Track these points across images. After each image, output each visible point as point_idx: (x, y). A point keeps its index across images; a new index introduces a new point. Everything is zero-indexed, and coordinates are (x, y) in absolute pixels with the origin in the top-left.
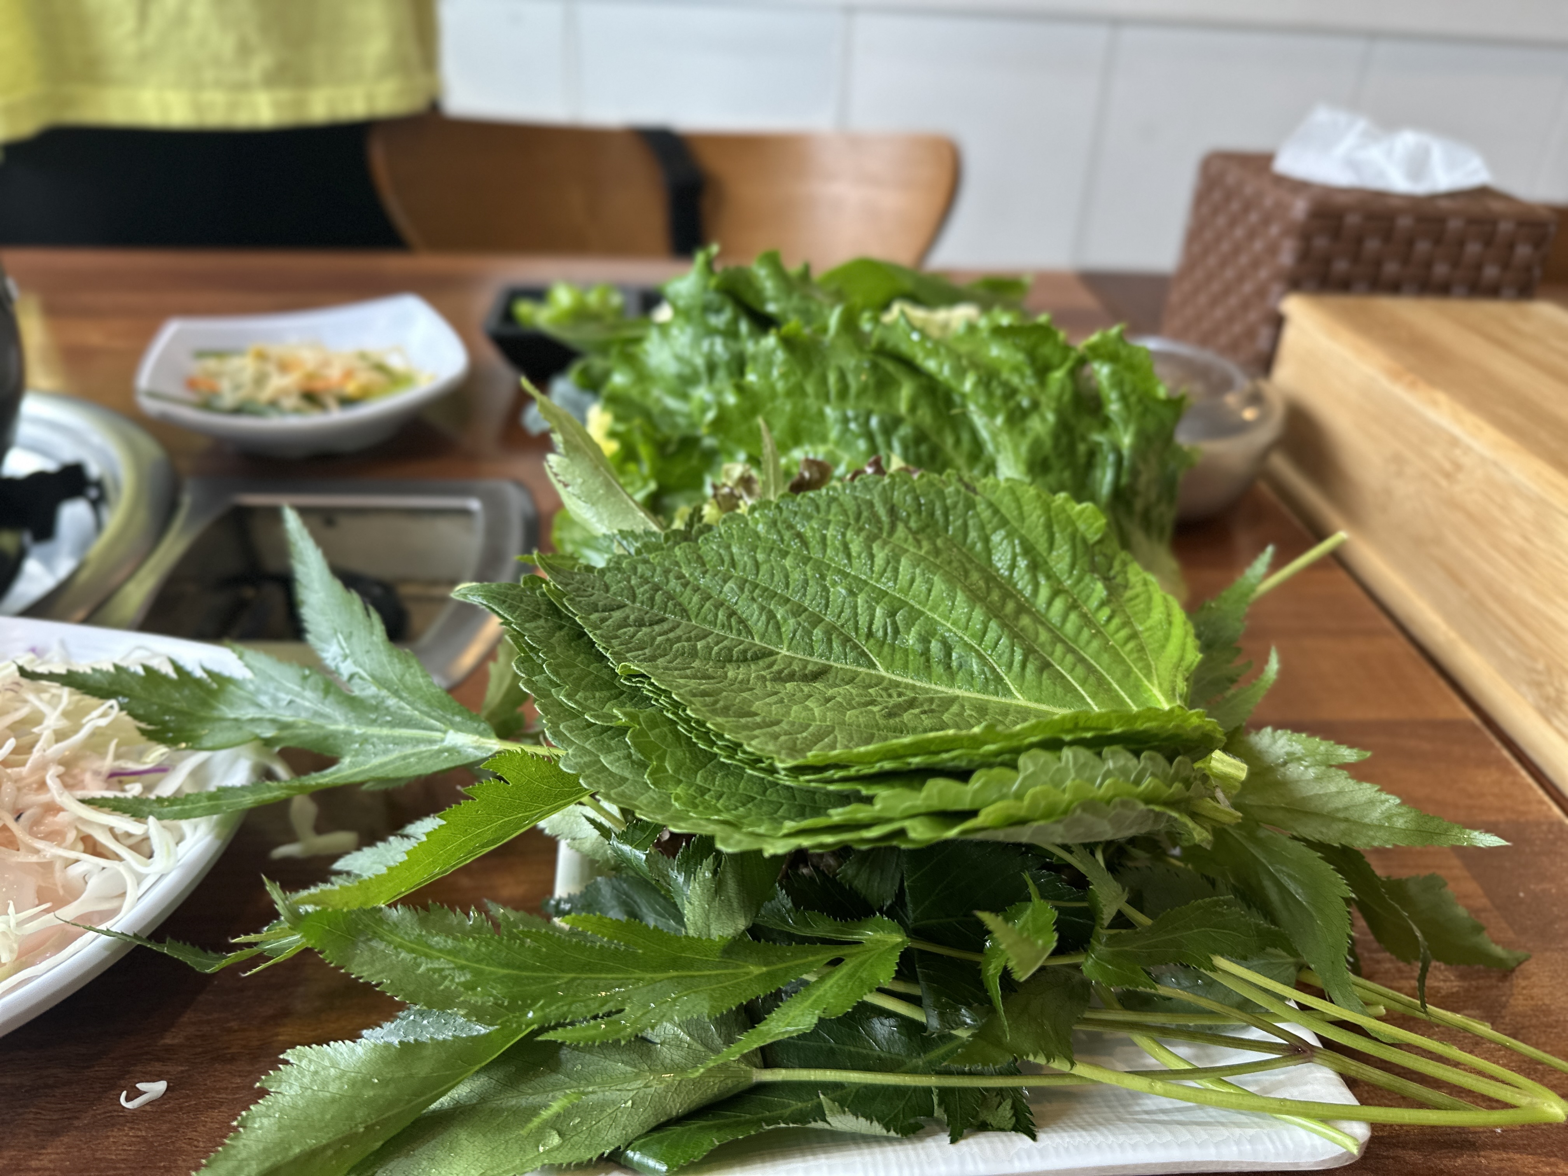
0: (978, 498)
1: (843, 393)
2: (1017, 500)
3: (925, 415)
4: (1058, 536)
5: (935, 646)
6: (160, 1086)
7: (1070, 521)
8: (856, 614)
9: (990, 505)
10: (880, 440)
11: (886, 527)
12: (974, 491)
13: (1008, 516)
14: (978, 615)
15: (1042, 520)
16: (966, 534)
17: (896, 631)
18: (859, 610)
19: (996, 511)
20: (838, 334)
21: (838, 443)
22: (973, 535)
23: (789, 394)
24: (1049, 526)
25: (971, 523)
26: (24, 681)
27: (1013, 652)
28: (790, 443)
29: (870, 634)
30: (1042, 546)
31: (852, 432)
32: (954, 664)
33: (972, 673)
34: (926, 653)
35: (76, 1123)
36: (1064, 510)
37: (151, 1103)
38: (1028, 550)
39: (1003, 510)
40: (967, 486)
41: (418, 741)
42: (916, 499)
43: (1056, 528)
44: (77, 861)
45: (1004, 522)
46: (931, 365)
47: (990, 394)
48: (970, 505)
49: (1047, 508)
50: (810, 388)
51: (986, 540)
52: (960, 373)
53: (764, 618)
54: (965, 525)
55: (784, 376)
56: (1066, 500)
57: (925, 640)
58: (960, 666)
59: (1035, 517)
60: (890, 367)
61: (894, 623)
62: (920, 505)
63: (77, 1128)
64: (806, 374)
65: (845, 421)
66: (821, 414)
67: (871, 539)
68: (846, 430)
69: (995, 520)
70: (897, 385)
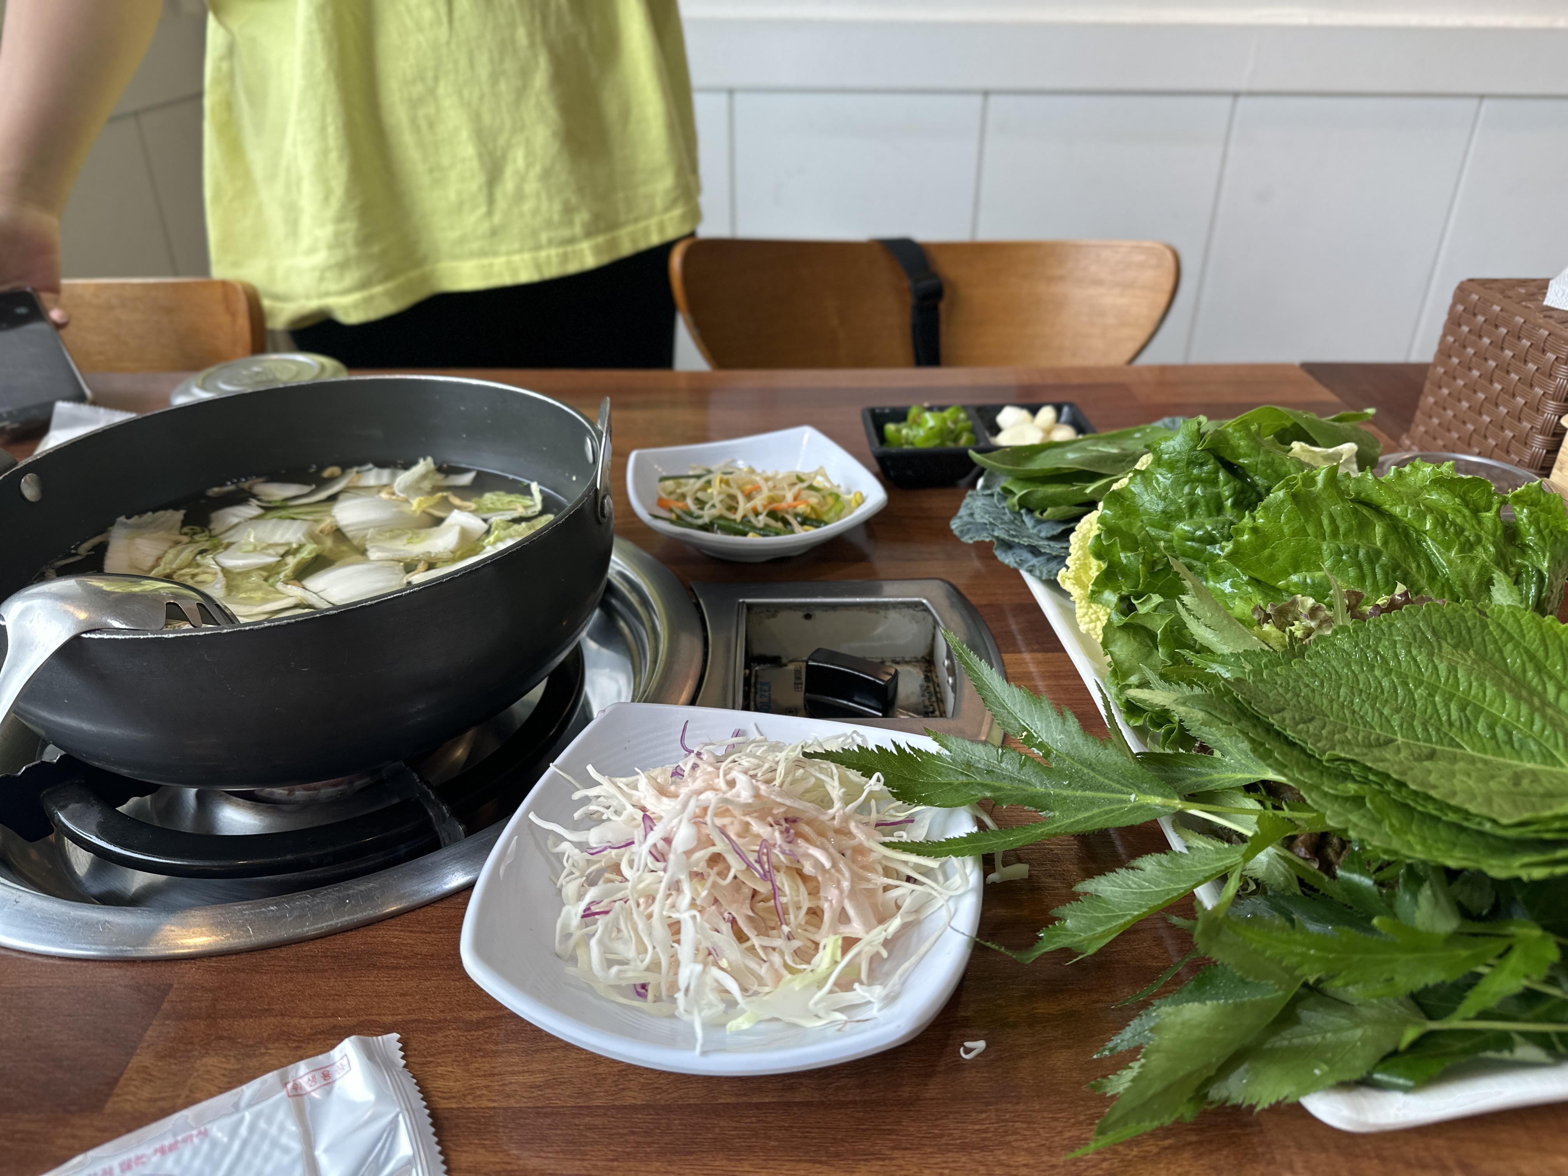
0: (1489, 620)
1: (1335, 533)
2: (1517, 621)
3: (1395, 546)
4: (1550, 647)
5: (1499, 731)
6: (981, 1045)
7: (1557, 636)
8: (1437, 711)
9: (1499, 625)
10: (1366, 568)
11: (1435, 644)
12: (1485, 614)
13: (1512, 631)
14: (1524, 710)
15: (1538, 636)
16: (1485, 647)
17: (1469, 722)
18: (1439, 707)
19: (1504, 630)
20: (1325, 487)
21: (1331, 570)
22: (1491, 647)
23: (1294, 534)
24: (1543, 640)
25: (1487, 638)
26: (806, 760)
27: (1556, 737)
28: (1290, 570)
29: (1451, 724)
30: (1540, 654)
31: (1344, 563)
32: (1516, 745)
33: (1532, 752)
34: (1494, 737)
35: (938, 1069)
36: (1552, 628)
37: (979, 1055)
38: (1532, 657)
39: (1508, 628)
40: (1481, 612)
41: (1111, 802)
42: (1448, 622)
43: (1548, 642)
44: (897, 887)
45: (1511, 638)
46: (1397, 510)
47: (1446, 532)
48: (1485, 626)
49: (1540, 627)
50: (1310, 530)
51: (1501, 652)
52: (1421, 516)
53: (1377, 714)
54: (1484, 640)
55: (1289, 520)
56: (1553, 620)
57: (1491, 727)
58: (1521, 747)
59: (1532, 635)
60: (1365, 511)
61: (1466, 716)
62: (1451, 626)
63: (940, 1072)
64: (1307, 520)
65: (1339, 553)
66: (1319, 549)
67: (1431, 654)
68: (1338, 561)
69: (1504, 636)
70: (1371, 525)
